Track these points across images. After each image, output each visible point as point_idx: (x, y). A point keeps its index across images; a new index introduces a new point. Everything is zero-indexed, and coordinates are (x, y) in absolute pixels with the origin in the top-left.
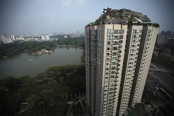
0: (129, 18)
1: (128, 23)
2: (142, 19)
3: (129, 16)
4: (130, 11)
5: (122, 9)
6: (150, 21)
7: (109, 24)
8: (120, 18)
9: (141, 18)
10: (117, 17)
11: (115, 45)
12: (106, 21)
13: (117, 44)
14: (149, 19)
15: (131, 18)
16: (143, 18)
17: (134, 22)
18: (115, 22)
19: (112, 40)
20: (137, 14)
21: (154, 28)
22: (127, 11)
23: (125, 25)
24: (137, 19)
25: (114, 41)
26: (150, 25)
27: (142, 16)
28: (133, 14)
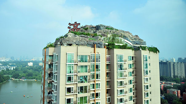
0: (110, 38)
1: (108, 45)
2: (131, 40)
3: (109, 36)
4: (112, 29)
5: (98, 26)
6: (145, 43)
7: (70, 45)
8: (93, 37)
9: (129, 39)
10: (86, 36)
11: (82, 82)
12: (65, 42)
13: (86, 80)
14: (142, 40)
15: (113, 39)
16: (133, 38)
17: (116, 44)
18: (82, 42)
19: (76, 74)
20: (123, 33)
21: (151, 53)
22: (106, 28)
23: (102, 47)
24: (123, 40)
25: (79, 75)
26: (144, 48)
27: (131, 36)
28: (116, 33)
